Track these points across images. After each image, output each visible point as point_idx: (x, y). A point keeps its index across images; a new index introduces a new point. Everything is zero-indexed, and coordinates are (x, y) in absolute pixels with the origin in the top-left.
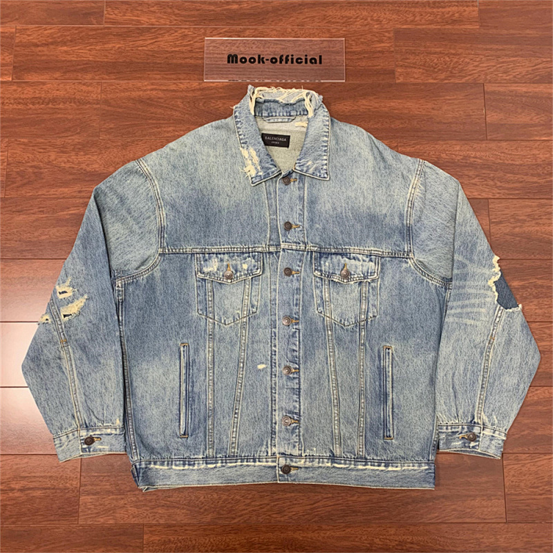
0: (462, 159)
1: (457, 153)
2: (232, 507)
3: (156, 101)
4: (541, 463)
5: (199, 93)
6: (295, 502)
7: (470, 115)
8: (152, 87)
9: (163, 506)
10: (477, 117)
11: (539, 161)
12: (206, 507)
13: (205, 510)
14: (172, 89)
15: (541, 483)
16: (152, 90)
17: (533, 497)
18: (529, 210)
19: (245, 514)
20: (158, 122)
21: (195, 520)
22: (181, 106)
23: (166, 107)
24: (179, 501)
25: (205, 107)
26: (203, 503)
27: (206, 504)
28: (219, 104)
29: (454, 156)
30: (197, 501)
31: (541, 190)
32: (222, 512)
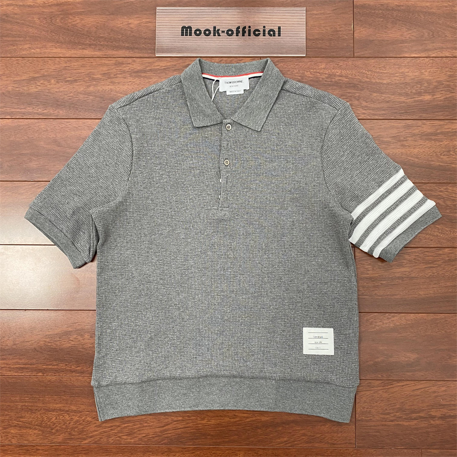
0: (327, 78)
1: (321, 71)
2: (82, 428)
3: (12, 18)
5: (56, 8)
6: (146, 424)
7: (338, 31)
9: (15, 426)
10: (344, 33)
11: (408, 80)
12: (58, 428)
13: (57, 431)
17: (383, 423)
18: (395, 131)
19: (96, 435)
20: (14, 39)
21: (47, 440)
22: (38, 21)
23: (23, 24)
24: (32, 421)
25: (61, 23)
26: (55, 424)
27: (57, 424)
28: (77, 20)
29: (318, 74)
30: (49, 422)
31: (409, 110)
32: (74, 433)
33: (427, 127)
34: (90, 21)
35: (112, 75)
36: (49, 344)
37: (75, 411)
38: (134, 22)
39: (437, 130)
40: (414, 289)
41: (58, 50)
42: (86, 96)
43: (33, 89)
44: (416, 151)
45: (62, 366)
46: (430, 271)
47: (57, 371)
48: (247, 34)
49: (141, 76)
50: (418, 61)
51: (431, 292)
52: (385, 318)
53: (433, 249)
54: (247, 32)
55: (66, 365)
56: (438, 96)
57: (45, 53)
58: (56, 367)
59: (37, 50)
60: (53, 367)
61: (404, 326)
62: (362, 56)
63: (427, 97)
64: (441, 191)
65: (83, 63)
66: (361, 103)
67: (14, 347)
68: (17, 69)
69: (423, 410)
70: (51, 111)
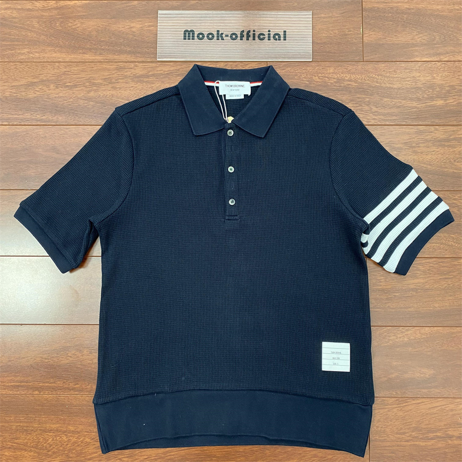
0: (335, 82)
1: (330, 76)
2: (81, 450)
3: (11, 21)
4: (410, 408)
5: (56, 12)
7: (347, 35)
8: (6, 6)
9: (10, 448)
10: (353, 36)
11: (419, 85)
12: (55, 450)
13: (54, 453)
14: (28, 7)
15: (409, 429)
16: (6, 9)
17: (399, 443)
18: (407, 137)
20: (13, 43)
22: (37, 25)
23: (21, 28)
24: (27, 443)
25: (61, 26)
26: (52, 445)
27: (54, 446)
28: (77, 25)
29: (326, 79)
30: (45, 443)
31: (420, 115)
32: (71, 455)
33: (440, 133)
34: (91, 25)
35: (113, 80)
36: (46, 361)
37: (73, 432)
38: (136, 26)
39: (451, 136)
40: (429, 301)
41: (58, 55)
42: (86, 102)
43: (31, 95)
44: (429, 157)
45: (59, 383)
46: (445, 282)
47: (54, 389)
48: (251, 38)
49: (144, 82)
50: (430, 65)
51: (446, 304)
52: (399, 332)
53: (449, 259)
54: (252, 36)
55: (64, 382)
56: (450, 101)
57: (44, 57)
58: (53, 385)
59: (37, 54)
60: (50, 385)
61: (418, 340)
62: (371, 60)
63: (440, 102)
64: (455, 199)
65: (83, 68)
66: (372, 109)
67: (9, 363)
68: (15, 74)
69: (441, 430)
70: (50, 118)
